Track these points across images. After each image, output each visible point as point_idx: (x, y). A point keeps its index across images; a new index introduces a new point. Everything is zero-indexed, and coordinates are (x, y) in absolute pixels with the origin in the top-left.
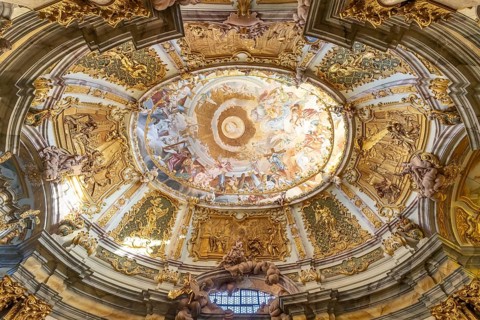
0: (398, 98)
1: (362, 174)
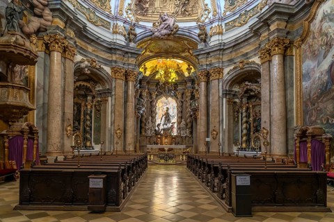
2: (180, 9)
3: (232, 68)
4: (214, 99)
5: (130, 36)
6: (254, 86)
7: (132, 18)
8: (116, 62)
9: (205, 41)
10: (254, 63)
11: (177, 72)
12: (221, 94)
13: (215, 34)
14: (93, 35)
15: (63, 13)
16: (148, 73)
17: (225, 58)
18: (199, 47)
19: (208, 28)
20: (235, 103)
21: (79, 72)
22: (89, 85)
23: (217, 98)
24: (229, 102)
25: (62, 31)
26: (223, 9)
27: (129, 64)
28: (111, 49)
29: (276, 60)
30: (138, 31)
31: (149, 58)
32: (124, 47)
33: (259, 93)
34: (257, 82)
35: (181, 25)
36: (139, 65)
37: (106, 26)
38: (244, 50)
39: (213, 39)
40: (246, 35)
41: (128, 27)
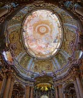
0: (55, 66)
2: (47, 69)
3: (65, 84)
4: (60, 95)
5: (32, 76)
7: (33, 71)
8: (27, 84)
9: (55, 77)
10: (71, 81)
11: (47, 87)
12: (63, 93)
13: (58, 74)
14: (21, 75)
15: (13, 68)
16: (38, 88)
17: (62, 81)
18: (54, 79)
19: (56, 73)
20: (68, 95)
23: (61, 94)
24: (66, 95)
26: (59, 68)
27: (31, 85)
28: (26, 80)
29: (77, 79)
30: (35, 75)
31: (38, 83)
32: (30, 79)
33: (75, 90)
34: (74, 87)
35: (48, 73)
37: (25, 73)
38: (68, 78)
39: (57, 76)
40: (67, 73)
41: (32, 73)
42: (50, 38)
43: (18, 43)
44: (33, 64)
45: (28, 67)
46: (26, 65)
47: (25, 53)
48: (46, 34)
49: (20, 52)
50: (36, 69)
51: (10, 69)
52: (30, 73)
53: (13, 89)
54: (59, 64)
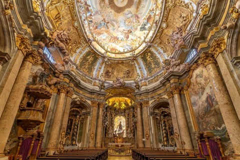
0: (139, 71)
1: (110, 66)
3: (153, 101)
4: (145, 116)
5: (102, 86)
6: (166, 110)
7: (103, 79)
8: (94, 98)
9: (138, 89)
10: (164, 98)
11: (125, 104)
12: (149, 114)
13: (143, 85)
14: (83, 86)
15: (69, 76)
16: (110, 104)
17: (149, 96)
18: (136, 91)
19: (140, 83)
20: (157, 118)
21: (74, 103)
22: (78, 110)
23: (147, 116)
24: (154, 118)
25: (68, 84)
26: (146, 75)
27: (100, 100)
28: (91, 92)
29: (176, 96)
30: (106, 85)
31: (111, 97)
32: (98, 91)
33: (170, 113)
34: (168, 108)
35: (126, 82)
36: (106, 100)
37: (90, 82)
38: (159, 92)
39: (142, 88)
40: (159, 85)
41: (101, 83)
42: (134, 21)
43: (72, 30)
44: (103, 68)
45: (94, 73)
46: (90, 70)
47: (87, 49)
48: (126, 11)
49: (78, 48)
50: (108, 75)
51: (63, 78)
52: (97, 81)
53: (71, 108)
54: (147, 69)
